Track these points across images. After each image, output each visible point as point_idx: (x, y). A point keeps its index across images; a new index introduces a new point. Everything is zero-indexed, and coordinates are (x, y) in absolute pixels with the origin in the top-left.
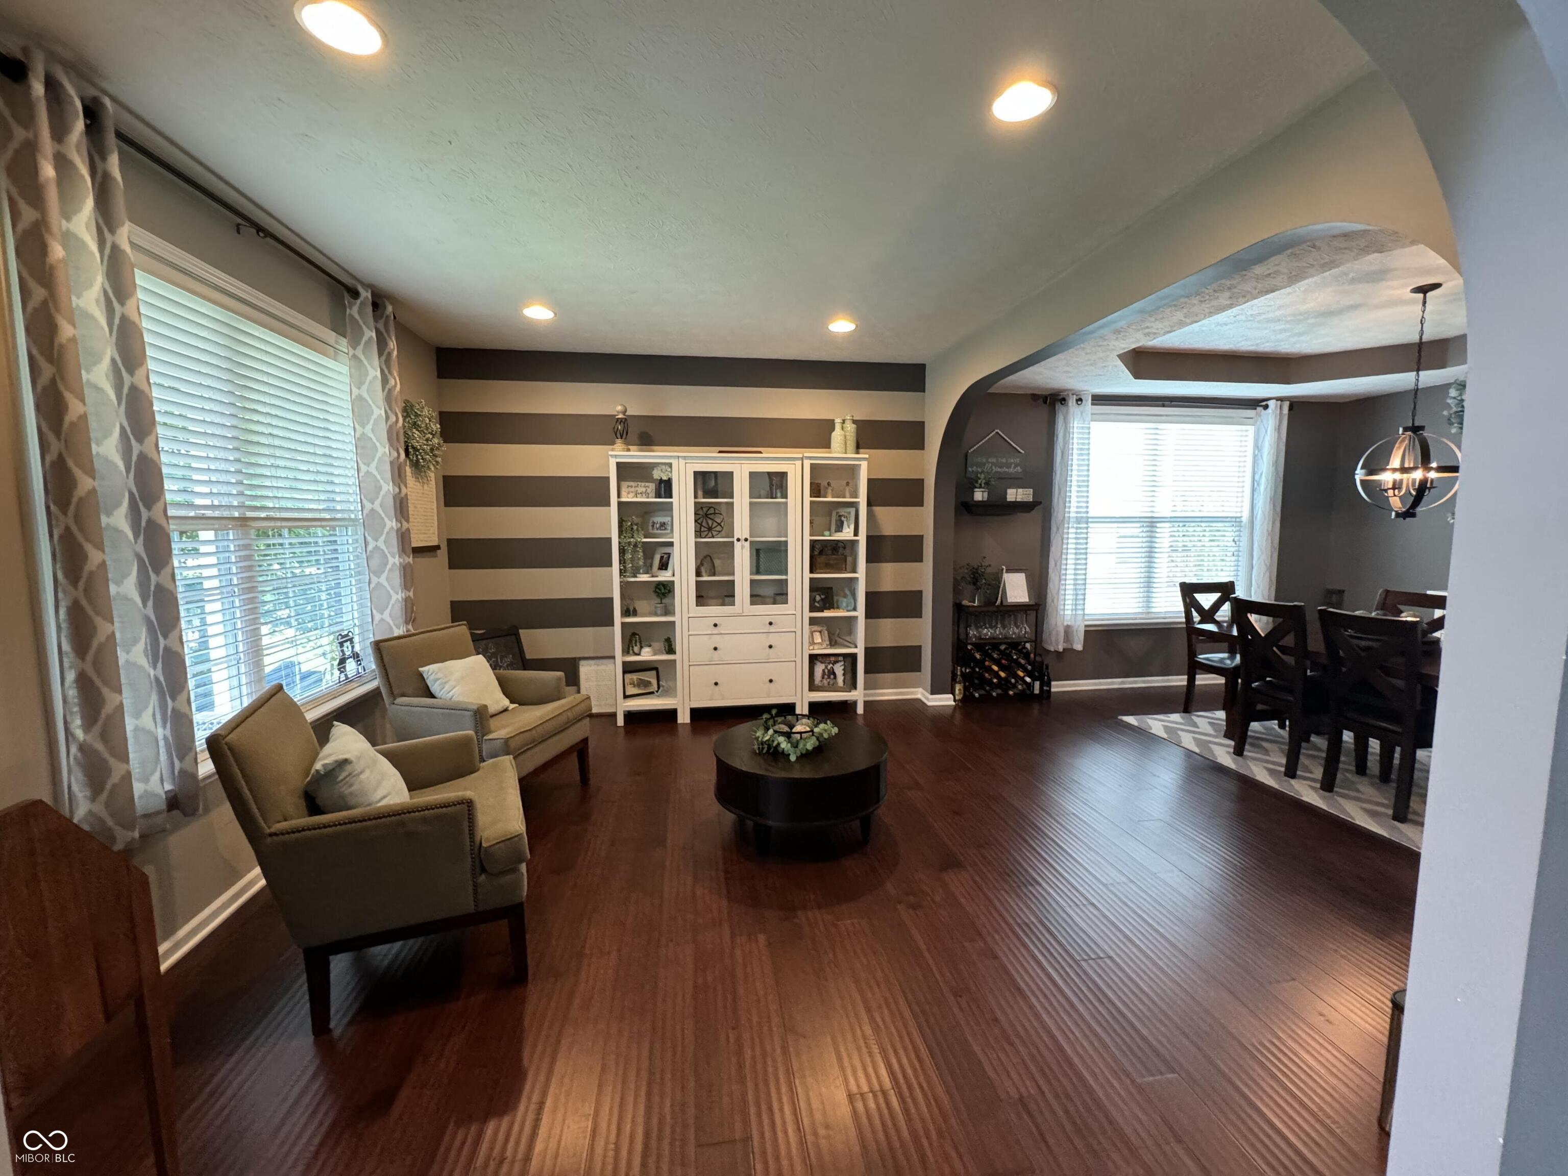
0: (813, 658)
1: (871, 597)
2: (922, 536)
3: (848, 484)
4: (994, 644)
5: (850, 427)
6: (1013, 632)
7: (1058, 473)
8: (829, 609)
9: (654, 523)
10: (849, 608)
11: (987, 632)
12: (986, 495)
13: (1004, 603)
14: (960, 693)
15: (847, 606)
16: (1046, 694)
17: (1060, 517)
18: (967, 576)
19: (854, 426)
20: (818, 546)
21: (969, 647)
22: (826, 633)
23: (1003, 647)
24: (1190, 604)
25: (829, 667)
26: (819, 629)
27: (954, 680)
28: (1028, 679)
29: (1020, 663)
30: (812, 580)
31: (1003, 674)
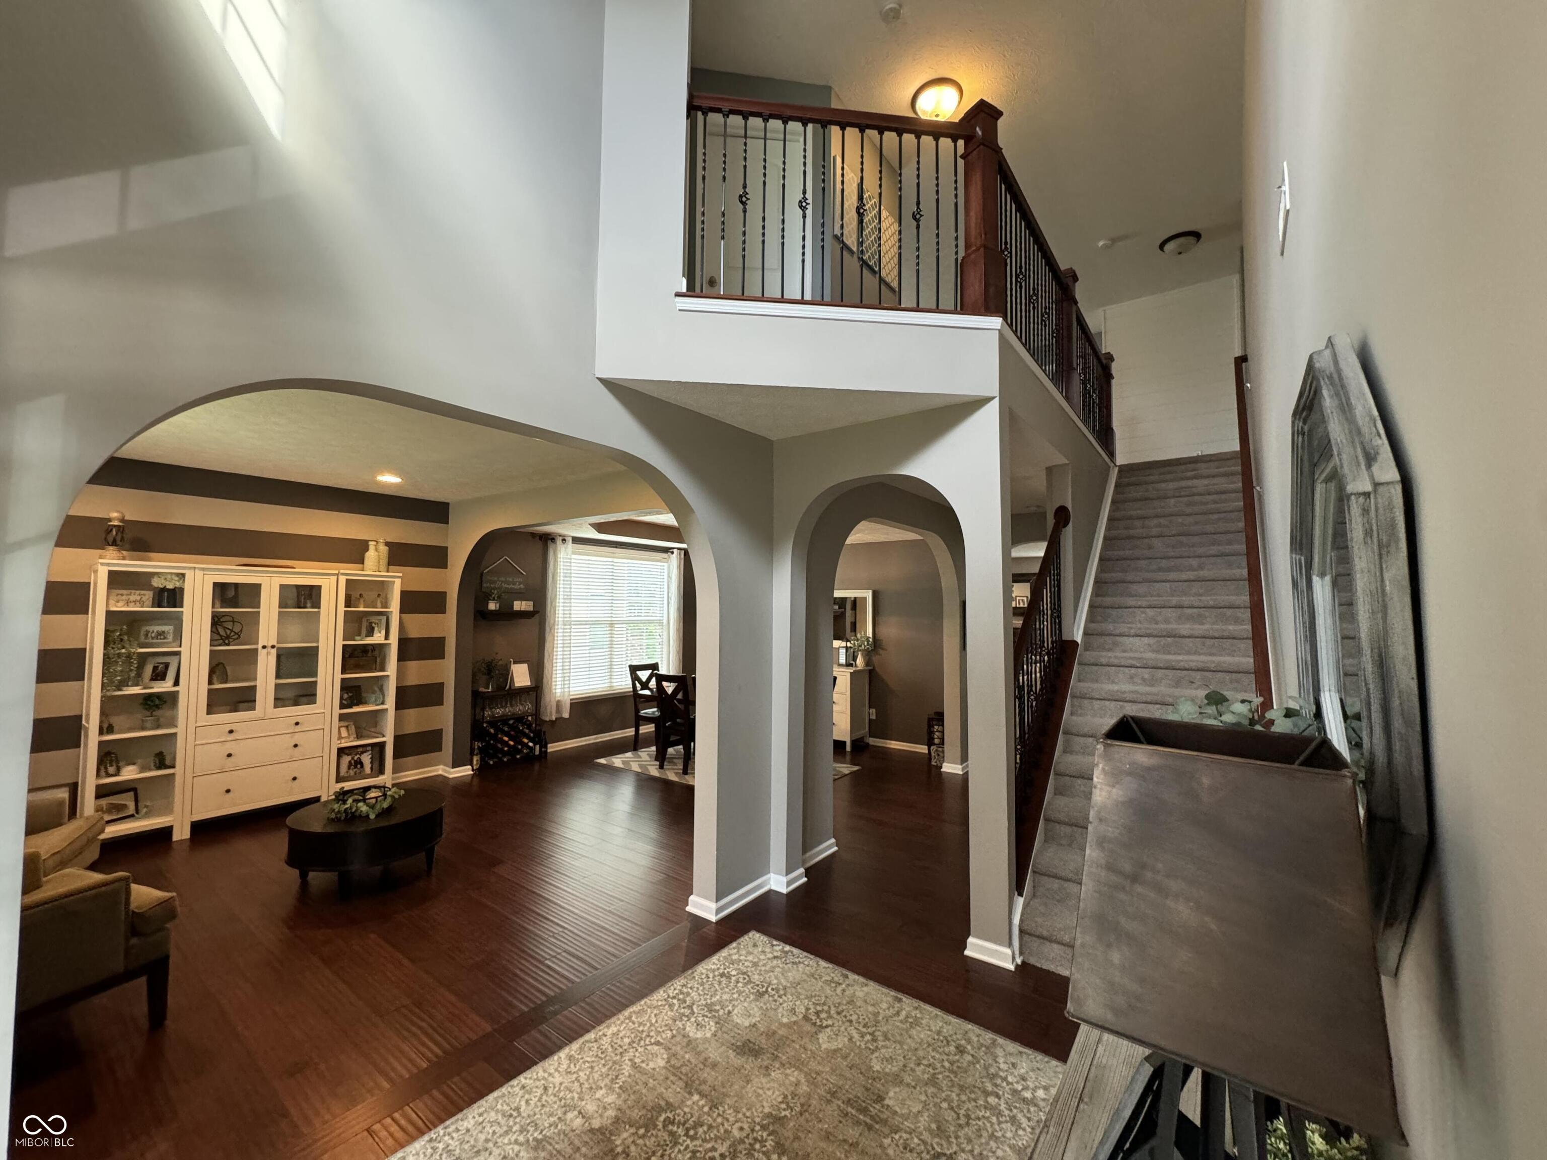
0: (341, 751)
1: (401, 691)
2: (444, 638)
3: (379, 595)
4: (504, 720)
5: (384, 549)
6: (519, 709)
7: (550, 591)
8: (357, 704)
9: (147, 632)
10: (378, 703)
11: (499, 711)
12: (498, 605)
13: (512, 688)
14: (477, 764)
15: (376, 700)
16: (544, 754)
17: (552, 622)
18: (483, 669)
19: (387, 548)
20: (349, 650)
21: (485, 725)
22: (353, 727)
23: (511, 722)
24: (635, 678)
25: (356, 758)
26: (346, 724)
27: (472, 754)
28: (531, 744)
29: (525, 732)
30: (343, 680)
31: (512, 743)
